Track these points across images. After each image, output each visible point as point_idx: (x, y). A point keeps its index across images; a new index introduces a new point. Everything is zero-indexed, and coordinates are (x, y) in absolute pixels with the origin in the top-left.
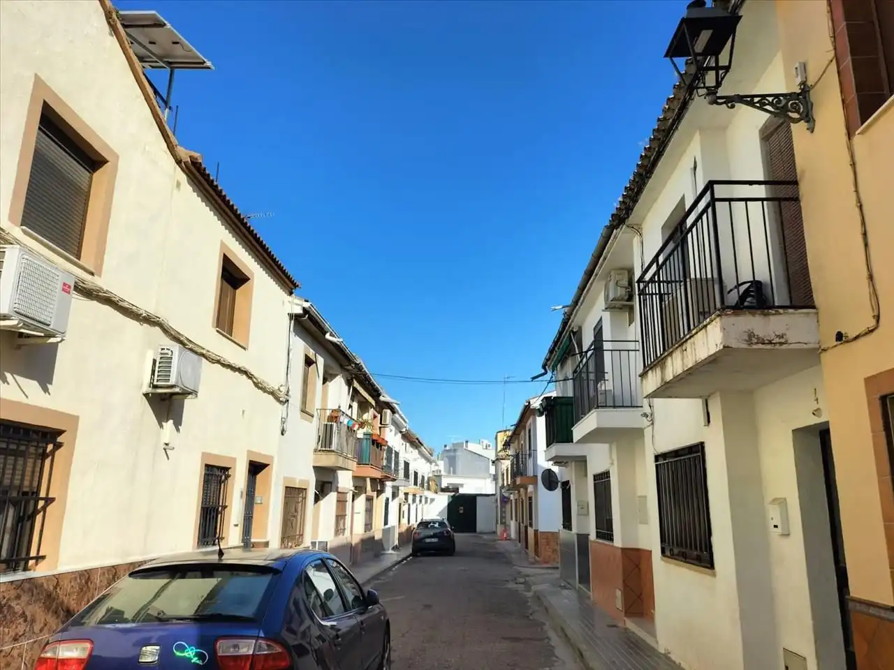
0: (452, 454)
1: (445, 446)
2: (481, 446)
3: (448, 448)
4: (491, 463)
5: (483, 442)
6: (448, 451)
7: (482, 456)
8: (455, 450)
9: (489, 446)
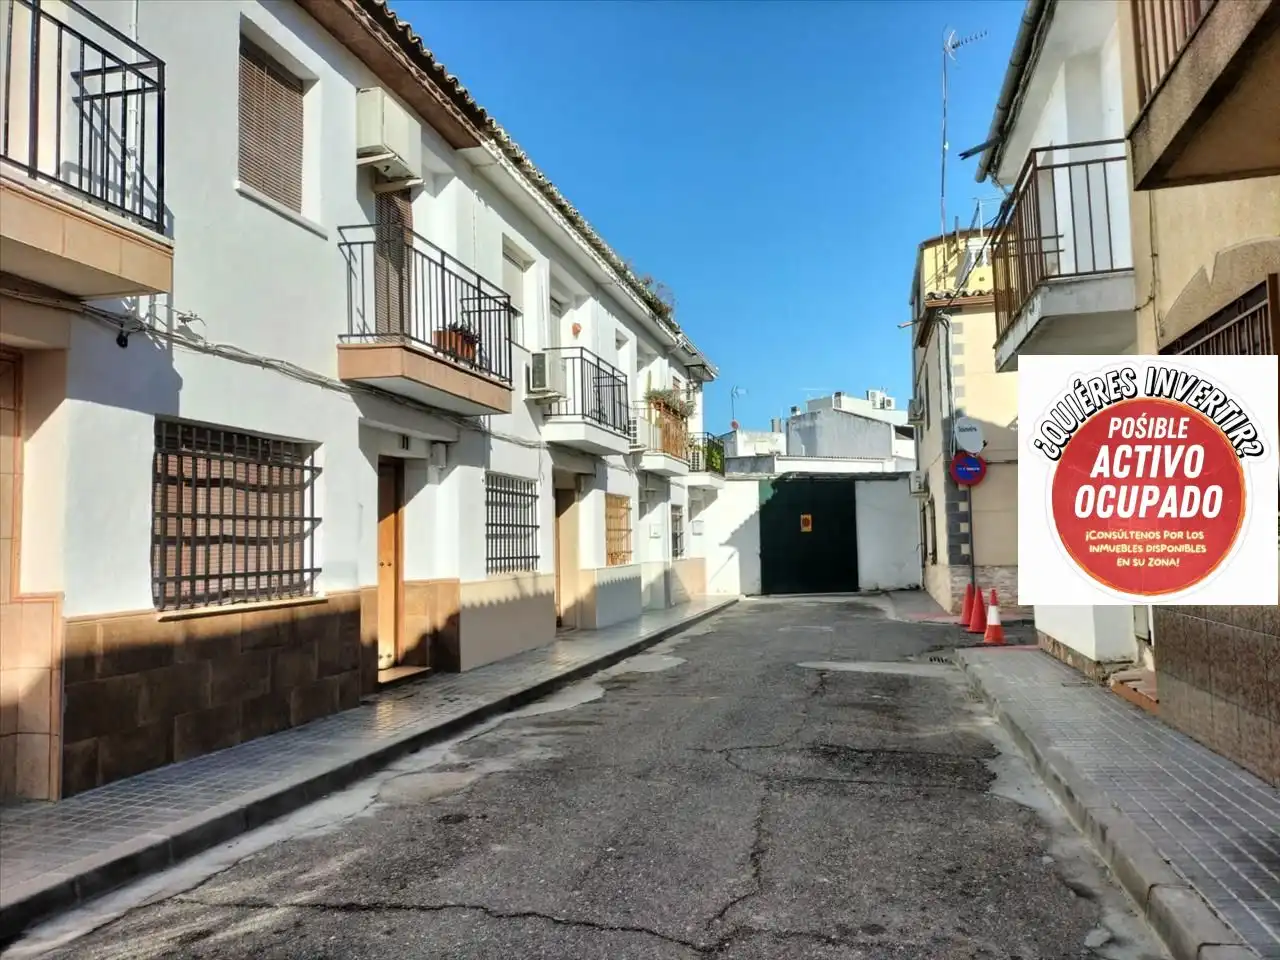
0: (808, 424)
1: (794, 410)
2: (870, 402)
3: (798, 413)
4: (893, 432)
5: (874, 395)
6: (799, 418)
7: (873, 420)
8: (813, 415)
9: (889, 401)
